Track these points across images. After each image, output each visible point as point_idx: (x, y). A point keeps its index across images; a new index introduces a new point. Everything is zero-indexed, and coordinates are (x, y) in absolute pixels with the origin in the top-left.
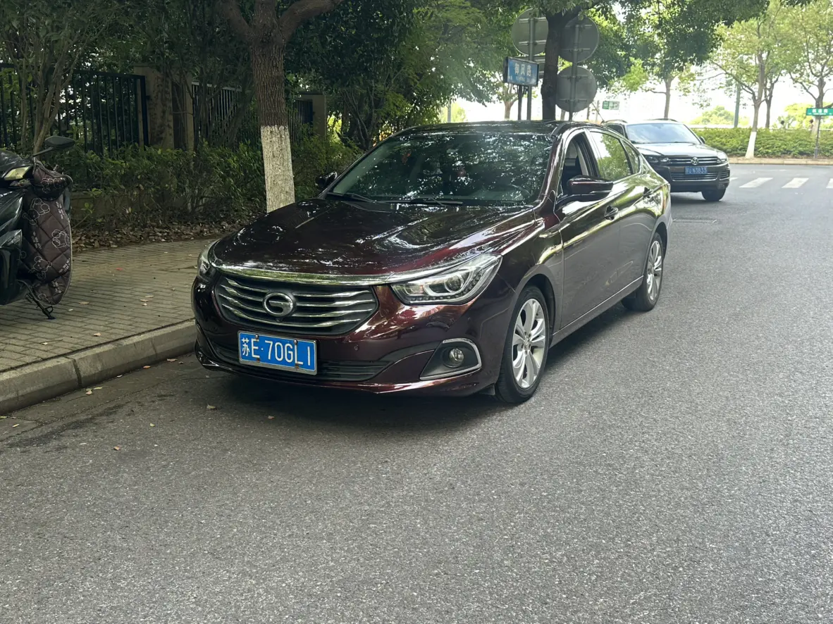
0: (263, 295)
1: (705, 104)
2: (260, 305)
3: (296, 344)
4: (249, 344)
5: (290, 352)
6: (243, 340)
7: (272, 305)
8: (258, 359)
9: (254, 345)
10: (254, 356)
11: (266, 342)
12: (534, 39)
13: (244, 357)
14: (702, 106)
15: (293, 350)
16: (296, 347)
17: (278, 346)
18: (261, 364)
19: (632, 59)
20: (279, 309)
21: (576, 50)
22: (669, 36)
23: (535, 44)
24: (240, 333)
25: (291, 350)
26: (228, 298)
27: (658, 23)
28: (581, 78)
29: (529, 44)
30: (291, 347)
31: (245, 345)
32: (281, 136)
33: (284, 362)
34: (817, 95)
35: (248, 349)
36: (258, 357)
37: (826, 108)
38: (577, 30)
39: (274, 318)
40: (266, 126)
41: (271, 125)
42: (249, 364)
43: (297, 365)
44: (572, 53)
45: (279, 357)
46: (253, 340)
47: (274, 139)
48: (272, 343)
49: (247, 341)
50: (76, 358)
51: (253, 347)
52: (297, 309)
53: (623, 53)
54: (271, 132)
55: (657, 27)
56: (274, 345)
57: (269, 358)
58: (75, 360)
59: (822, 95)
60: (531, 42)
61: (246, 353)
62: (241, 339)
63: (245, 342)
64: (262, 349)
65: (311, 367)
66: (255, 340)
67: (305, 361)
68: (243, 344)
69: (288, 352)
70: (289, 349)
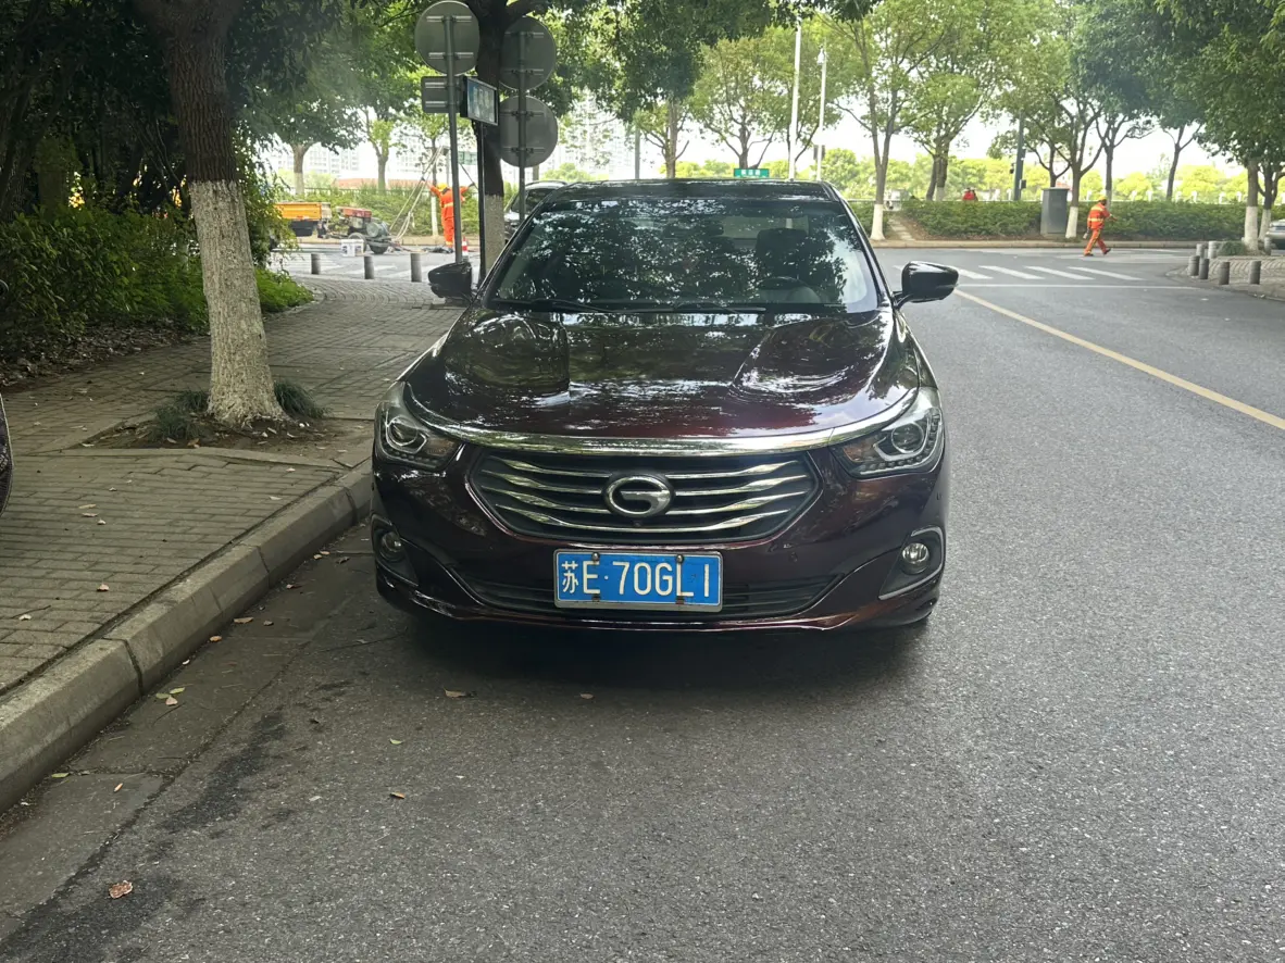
0: (603, 483)
1: (602, 161)
2: (600, 501)
3: (681, 563)
4: (578, 573)
5: (665, 578)
6: (566, 565)
7: (626, 498)
8: (596, 597)
9: (588, 573)
10: (586, 591)
11: (615, 563)
12: (454, 50)
13: (567, 595)
14: (598, 163)
15: (673, 573)
16: (679, 567)
17: (642, 571)
18: (604, 604)
19: (574, 89)
20: (644, 504)
21: (522, 71)
22: (629, 56)
23: (456, 58)
24: (557, 555)
25: (668, 573)
26: (509, 493)
27: (614, 36)
28: (532, 114)
29: (445, 57)
30: (670, 568)
31: (569, 574)
32: (233, 200)
33: (653, 595)
34: (740, 152)
35: (575, 581)
36: (597, 592)
37: (751, 168)
38: (523, 41)
39: (629, 521)
40: (204, 181)
41: (214, 180)
42: (577, 606)
43: (681, 599)
44: (517, 75)
45: (643, 586)
46: (585, 564)
47: (221, 204)
48: (627, 565)
49: (574, 565)
50: (127, 638)
51: (586, 576)
52: (676, 502)
53: (561, 79)
54: (215, 192)
55: (612, 43)
56: (631, 572)
57: (621, 591)
58: (126, 643)
59: (745, 151)
60: (450, 54)
61: (570, 588)
62: (560, 564)
63: (570, 568)
64: (606, 578)
65: (709, 599)
66: (591, 563)
67: (699, 591)
68: (566, 571)
69: (661, 577)
70: (664, 571)
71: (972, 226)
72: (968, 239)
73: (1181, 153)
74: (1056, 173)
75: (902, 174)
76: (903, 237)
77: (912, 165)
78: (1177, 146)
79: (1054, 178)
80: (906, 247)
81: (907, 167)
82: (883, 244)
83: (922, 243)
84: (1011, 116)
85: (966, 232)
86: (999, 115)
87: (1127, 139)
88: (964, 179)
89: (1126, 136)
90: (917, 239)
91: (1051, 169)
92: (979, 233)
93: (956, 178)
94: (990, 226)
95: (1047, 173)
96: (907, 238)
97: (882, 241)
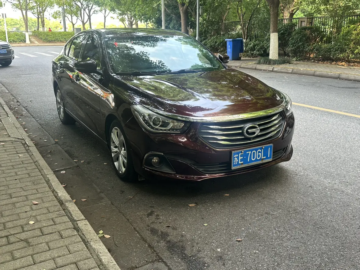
0: (241, 128)
2: (242, 134)
4: (238, 158)
5: (259, 154)
7: (249, 132)
8: (242, 164)
10: (240, 163)
11: (247, 152)
13: (235, 165)
15: (261, 152)
16: (262, 150)
18: (244, 166)
24: (233, 153)
26: (212, 136)
33: (256, 160)
35: (237, 160)
36: (243, 162)
39: (251, 139)
42: (238, 168)
43: (263, 159)
45: (254, 158)
51: (240, 158)
52: (261, 130)
56: (251, 153)
57: (248, 161)
61: (236, 163)
62: (233, 156)
63: (236, 157)
64: (245, 157)
65: (270, 157)
66: (241, 154)
67: (267, 156)
68: (235, 158)
69: (258, 154)
70: (259, 152)
71: (56, 39)
72: (55, 43)
73: (106, 18)
74: (74, 23)
75: (16, 23)
76: (35, 43)
77: (19, 20)
78: (105, 16)
79: (73, 25)
80: (38, 46)
81: (17, 20)
82: (30, 45)
83: (43, 44)
84: (58, 6)
85: (54, 41)
86: (54, 6)
87: (93, 14)
88: (35, 24)
89: (93, 13)
90: (40, 43)
91: (72, 22)
92: (58, 41)
93: (33, 24)
94: (61, 39)
95: (71, 23)
96: (37, 43)
97: (30, 44)
